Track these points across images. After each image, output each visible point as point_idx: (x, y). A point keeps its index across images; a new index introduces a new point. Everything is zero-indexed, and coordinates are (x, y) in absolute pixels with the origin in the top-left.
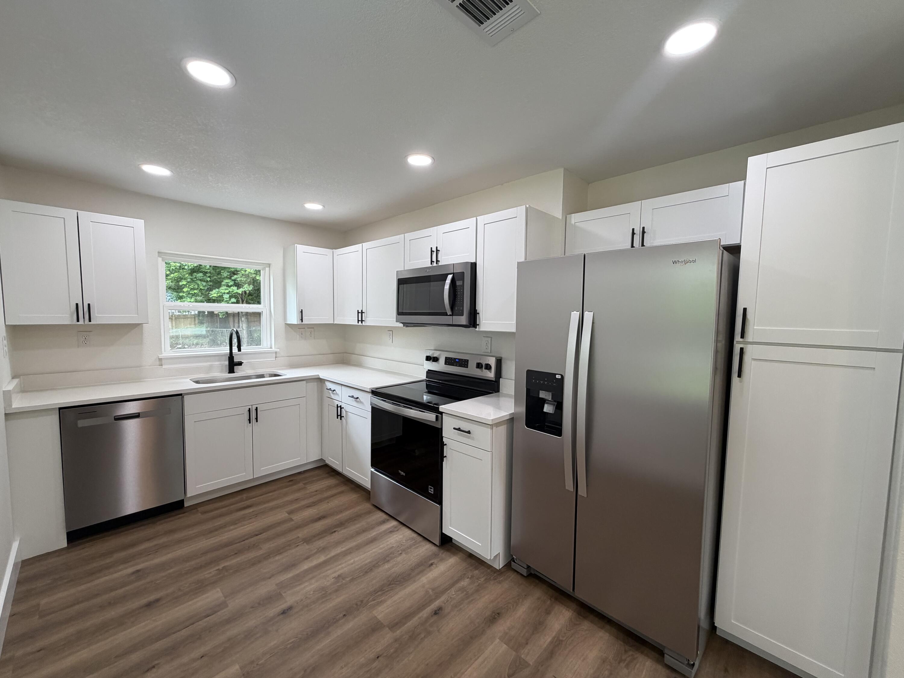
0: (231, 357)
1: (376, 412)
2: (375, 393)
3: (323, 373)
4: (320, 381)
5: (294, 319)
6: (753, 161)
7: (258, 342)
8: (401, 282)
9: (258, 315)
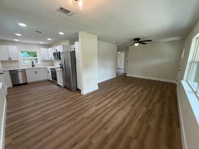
0: (33, 65)
1: (51, 71)
2: (51, 69)
3: (46, 67)
4: (46, 68)
5: (42, 59)
6: (75, 43)
7: (37, 63)
8: (54, 54)
9: (37, 59)
